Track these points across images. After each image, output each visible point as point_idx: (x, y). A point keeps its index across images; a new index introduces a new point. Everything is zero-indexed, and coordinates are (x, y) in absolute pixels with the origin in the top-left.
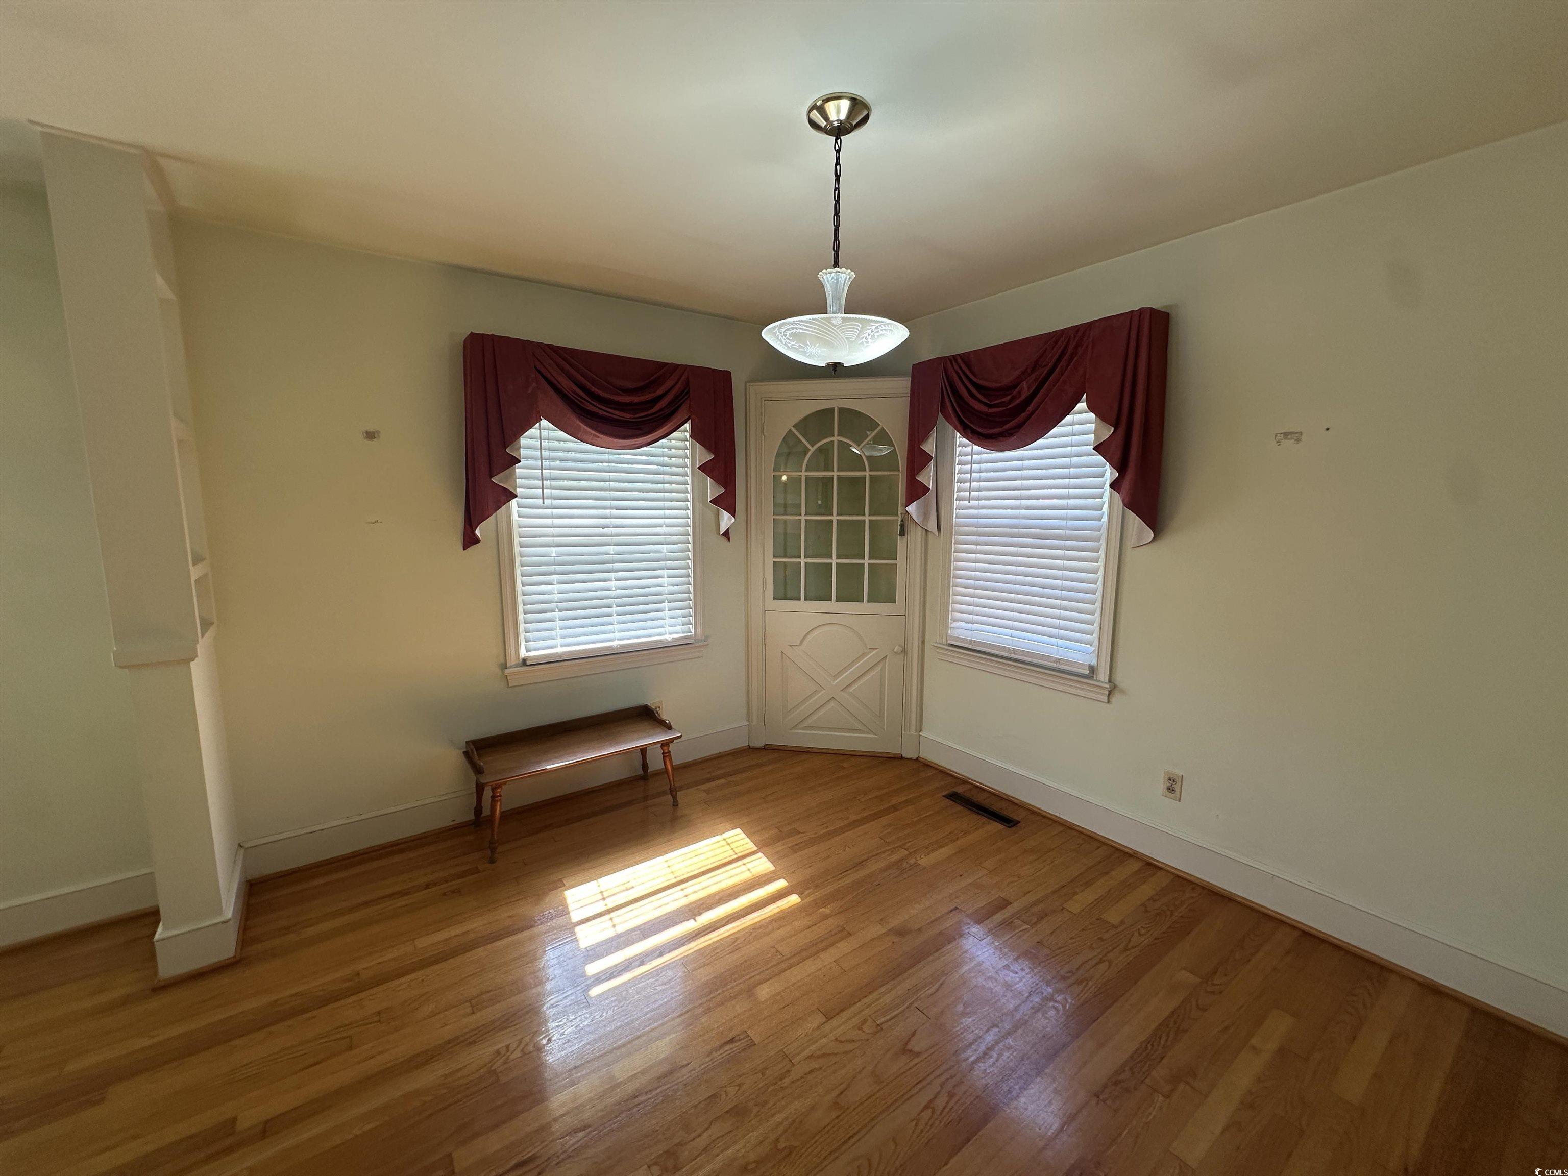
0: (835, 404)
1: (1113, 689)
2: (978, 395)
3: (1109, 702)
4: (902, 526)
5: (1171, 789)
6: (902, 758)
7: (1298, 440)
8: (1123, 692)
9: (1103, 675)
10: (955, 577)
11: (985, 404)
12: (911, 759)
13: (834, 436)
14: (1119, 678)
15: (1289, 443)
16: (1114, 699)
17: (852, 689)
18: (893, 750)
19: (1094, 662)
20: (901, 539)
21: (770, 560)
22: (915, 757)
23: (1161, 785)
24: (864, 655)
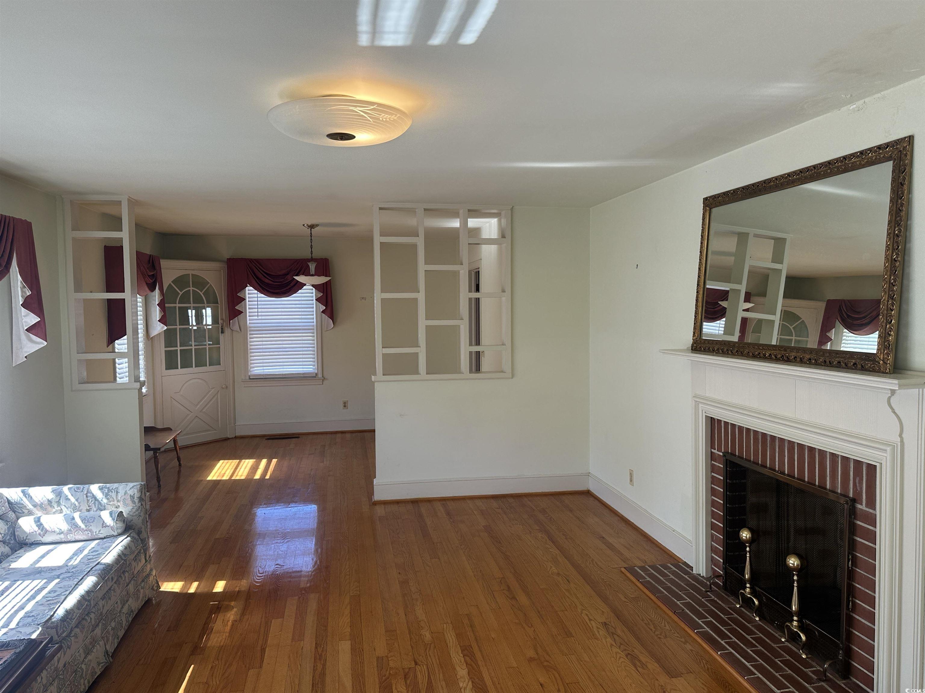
0: (190, 272)
1: (324, 379)
2: (268, 277)
3: (323, 384)
4: (222, 329)
5: (345, 406)
6: (229, 439)
7: (365, 300)
8: (327, 379)
9: (320, 376)
10: (251, 349)
11: (272, 281)
12: (232, 438)
13: (190, 287)
14: (326, 375)
15: (363, 300)
16: (324, 383)
17: (204, 411)
18: (223, 436)
19: (316, 372)
20: (221, 335)
21: (163, 349)
22: (234, 436)
23: (342, 405)
24: (209, 391)
